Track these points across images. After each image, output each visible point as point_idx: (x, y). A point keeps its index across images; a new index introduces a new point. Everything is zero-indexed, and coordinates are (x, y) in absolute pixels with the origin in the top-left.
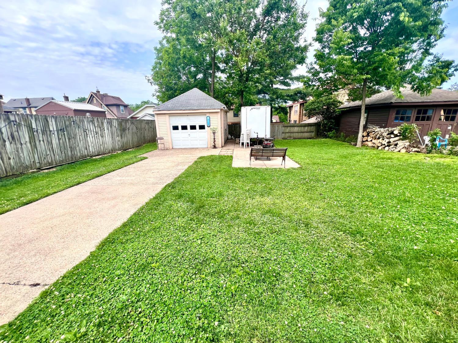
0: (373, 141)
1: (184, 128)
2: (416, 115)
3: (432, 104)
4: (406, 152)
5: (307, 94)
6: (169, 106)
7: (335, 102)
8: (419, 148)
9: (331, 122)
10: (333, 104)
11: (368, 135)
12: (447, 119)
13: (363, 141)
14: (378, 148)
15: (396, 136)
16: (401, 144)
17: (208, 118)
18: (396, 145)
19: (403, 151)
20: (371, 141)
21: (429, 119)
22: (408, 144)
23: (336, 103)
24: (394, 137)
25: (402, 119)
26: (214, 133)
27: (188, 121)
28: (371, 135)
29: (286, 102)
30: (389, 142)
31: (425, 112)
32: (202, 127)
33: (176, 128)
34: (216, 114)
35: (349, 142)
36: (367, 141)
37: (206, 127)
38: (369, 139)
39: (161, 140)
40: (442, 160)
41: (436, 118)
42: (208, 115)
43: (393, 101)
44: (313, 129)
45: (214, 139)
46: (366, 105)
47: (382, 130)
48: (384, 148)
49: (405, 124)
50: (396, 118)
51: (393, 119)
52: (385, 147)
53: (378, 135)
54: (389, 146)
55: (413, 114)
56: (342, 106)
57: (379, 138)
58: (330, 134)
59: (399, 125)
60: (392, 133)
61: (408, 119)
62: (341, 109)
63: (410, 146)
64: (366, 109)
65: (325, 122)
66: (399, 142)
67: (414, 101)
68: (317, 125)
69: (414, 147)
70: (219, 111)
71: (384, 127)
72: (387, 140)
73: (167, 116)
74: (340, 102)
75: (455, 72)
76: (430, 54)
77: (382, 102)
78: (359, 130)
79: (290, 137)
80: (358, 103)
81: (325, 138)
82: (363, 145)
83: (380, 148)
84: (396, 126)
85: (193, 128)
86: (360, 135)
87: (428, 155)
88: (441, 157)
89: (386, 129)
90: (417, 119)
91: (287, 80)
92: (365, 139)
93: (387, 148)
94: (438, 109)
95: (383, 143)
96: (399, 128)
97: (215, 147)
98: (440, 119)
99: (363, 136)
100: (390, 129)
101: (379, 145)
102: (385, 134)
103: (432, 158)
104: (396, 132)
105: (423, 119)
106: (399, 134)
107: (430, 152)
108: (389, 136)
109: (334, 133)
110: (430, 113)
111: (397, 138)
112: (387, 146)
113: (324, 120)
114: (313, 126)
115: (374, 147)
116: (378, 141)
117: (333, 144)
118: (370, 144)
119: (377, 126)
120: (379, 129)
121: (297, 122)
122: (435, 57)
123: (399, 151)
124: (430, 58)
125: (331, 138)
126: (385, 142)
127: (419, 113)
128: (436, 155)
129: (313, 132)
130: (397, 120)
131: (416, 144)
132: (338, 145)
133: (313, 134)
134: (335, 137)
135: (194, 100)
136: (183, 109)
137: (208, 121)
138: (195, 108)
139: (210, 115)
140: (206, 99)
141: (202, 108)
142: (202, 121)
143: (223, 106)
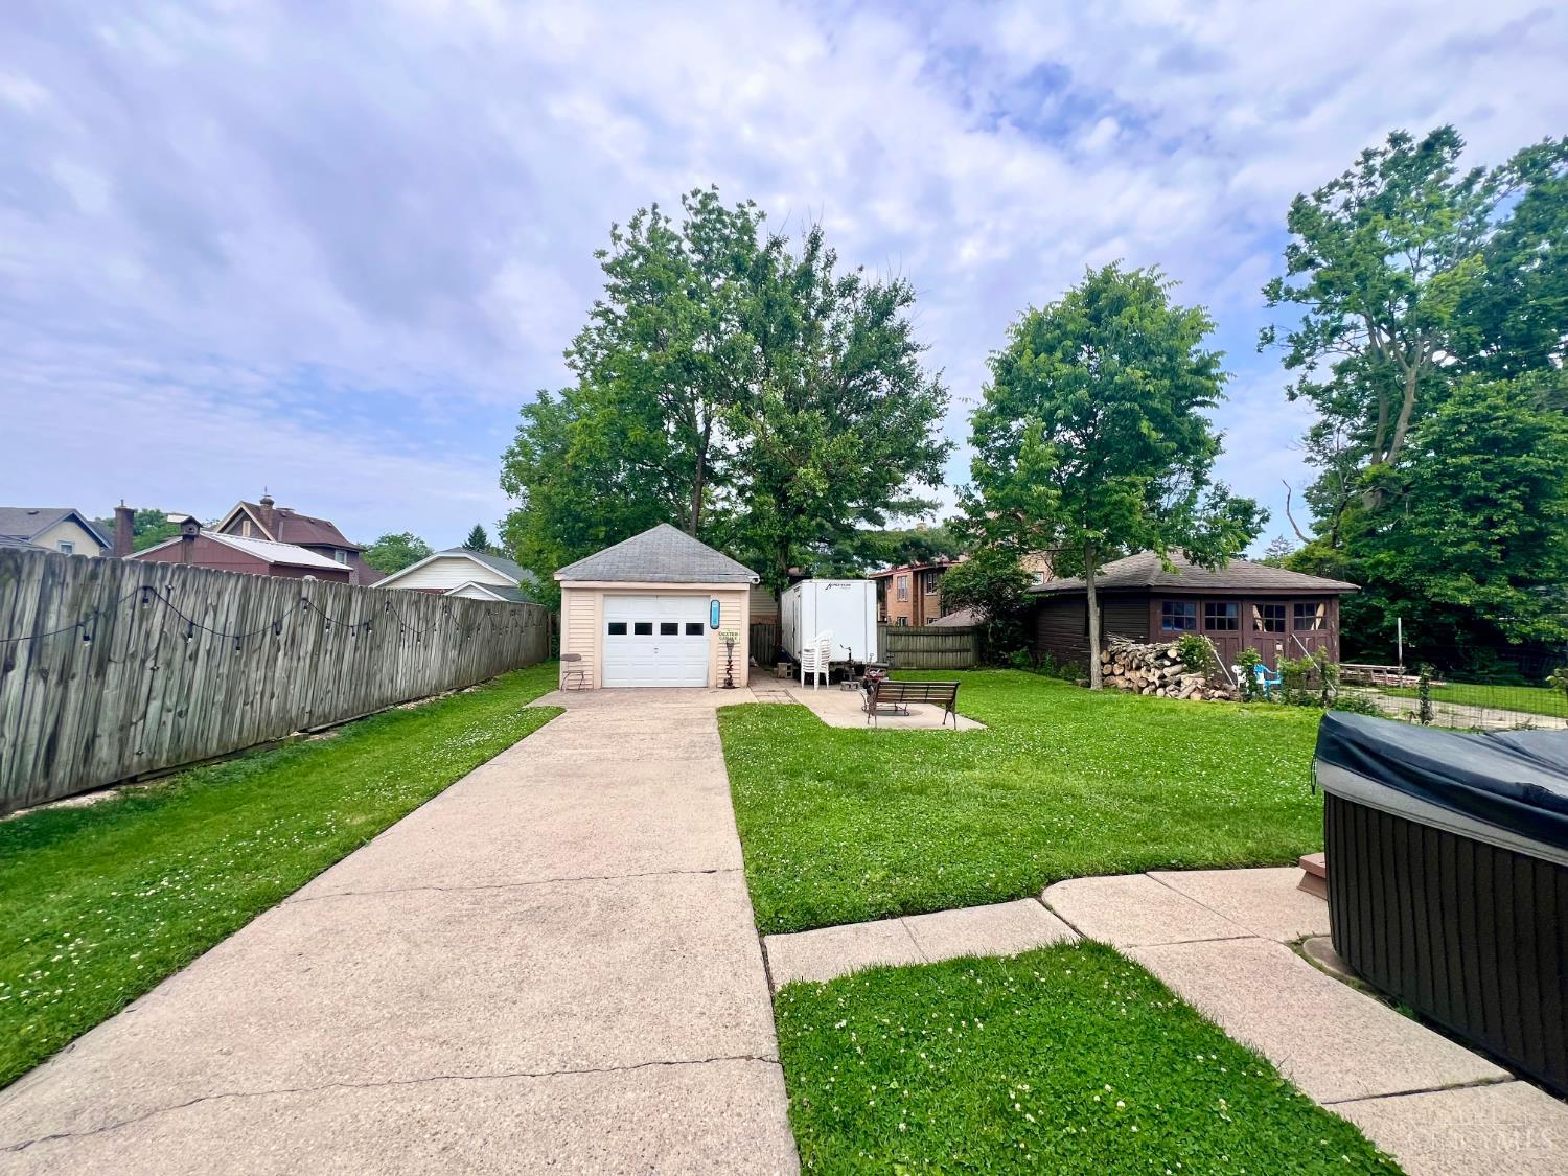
0: (1128, 675)
1: (643, 629)
2: (1204, 617)
3: (1230, 592)
4: (1202, 698)
5: (933, 548)
6: (600, 567)
7: (1017, 574)
8: (1225, 689)
9: (1015, 625)
10: (1014, 581)
11: (1112, 660)
12: (1268, 626)
13: (1103, 675)
14: (1140, 693)
15: (1174, 662)
16: (1188, 680)
17: (715, 605)
18: (1179, 683)
19: (1196, 697)
20: (1123, 674)
21: (1232, 625)
22: (1201, 681)
23: (1017, 578)
24: (1172, 665)
25: (1179, 624)
26: (730, 646)
27: (655, 612)
28: (1121, 660)
29: (876, 566)
30: (1162, 677)
31: (1222, 611)
32: (695, 629)
33: (618, 629)
34: (737, 595)
35: (1070, 677)
36: (1112, 674)
37: (707, 628)
38: (1118, 672)
39: (571, 663)
40: (1272, 714)
41: (1248, 625)
42: (714, 597)
43: (1151, 582)
44: (968, 641)
45: (730, 662)
46: (1097, 589)
47: (1142, 647)
48: (1155, 690)
49: (1186, 636)
50: (1166, 623)
51: (1160, 623)
52: (1157, 688)
53: (1137, 660)
54: (1163, 686)
55: (1198, 612)
56: (1036, 586)
57: (1139, 668)
58: (1017, 657)
59: (1176, 638)
60: (1163, 655)
61: (1189, 625)
62: (1035, 593)
63: (1206, 685)
64: (1098, 596)
65: (1000, 623)
66: (1183, 677)
67: (1193, 583)
68: (977, 631)
69: (1216, 689)
70: (747, 587)
71: (1146, 642)
72: (1158, 673)
73: (599, 596)
74: (1028, 576)
75: (1262, 525)
76: (1207, 483)
77: (1128, 583)
78: (1089, 648)
79: (909, 664)
80: (1074, 582)
81: (1006, 668)
82: (1106, 686)
83: (1146, 691)
84: (1169, 639)
85: (669, 629)
86: (1095, 659)
87: (1247, 705)
88: (1271, 709)
89: (1150, 646)
90: (1210, 625)
91: (878, 509)
92: (1107, 670)
93: (1160, 691)
94: (1246, 605)
95: (1150, 679)
96: (1175, 643)
97: (729, 684)
98: (1256, 627)
99: (1103, 664)
100: (1160, 646)
101: (1143, 684)
102: (1150, 658)
103: (1253, 710)
104: (1172, 654)
105: (1221, 626)
106: (1179, 659)
107: (1248, 698)
108: (1159, 662)
109: (1025, 656)
110: (1232, 612)
111: (1177, 668)
112: (1161, 686)
113: (993, 619)
114: (968, 634)
115: (1131, 689)
116: (1138, 674)
117: (1030, 683)
118: (1120, 682)
119: (1129, 638)
120: (1134, 647)
121: (910, 622)
122: (1216, 488)
123: (1188, 697)
124: (1209, 489)
125: (1018, 667)
126: (1154, 676)
127: (1210, 610)
128: (1259, 704)
129: (968, 651)
130: (1169, 625)
131: (1217, 681)
132: (1046, 685)
133: (970, 657)
134: (1029, 666)
135: (668, 555)
136: (643, 577)
137: (714, 614)
138: (677, 577)
139: (723, 599)
140: (701, 555)
141: (697, 577)
142: (696, 612)
143: (753, 576)
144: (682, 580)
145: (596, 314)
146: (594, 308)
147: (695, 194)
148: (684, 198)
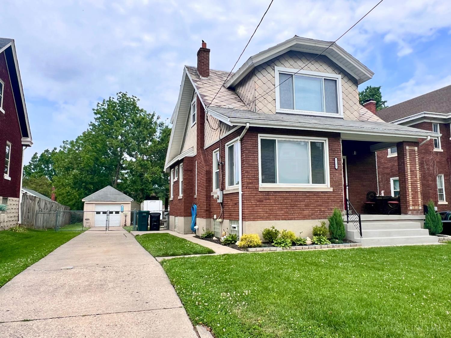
1: (105, 213)
6: (93, 198)
26: (126, 216)
32: (117, 213)
33: (98, 213)
34: (128, 204)
37: (120, 212)
39: (86, 221)
42: (122, 205)
45: (126, 220)
70: (130, 202)
73: (94, 205)
85: (111, 213)
97: (125, 226)
135: (111, 195)
136: (105, 200)
137: (122, 208)
138: (113, 200)
139: (124, 205)
140: (119, 194)
141: (118, 200)
142: (117, 208)
143: (132, 200)
144: (114, 201)
145: (90, 125)
146: (90, 124)
147: (120, 93)
148: (117, 94)
